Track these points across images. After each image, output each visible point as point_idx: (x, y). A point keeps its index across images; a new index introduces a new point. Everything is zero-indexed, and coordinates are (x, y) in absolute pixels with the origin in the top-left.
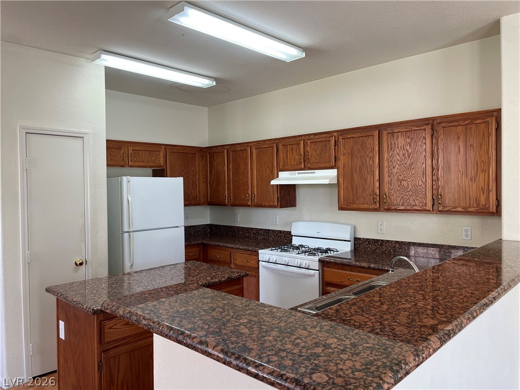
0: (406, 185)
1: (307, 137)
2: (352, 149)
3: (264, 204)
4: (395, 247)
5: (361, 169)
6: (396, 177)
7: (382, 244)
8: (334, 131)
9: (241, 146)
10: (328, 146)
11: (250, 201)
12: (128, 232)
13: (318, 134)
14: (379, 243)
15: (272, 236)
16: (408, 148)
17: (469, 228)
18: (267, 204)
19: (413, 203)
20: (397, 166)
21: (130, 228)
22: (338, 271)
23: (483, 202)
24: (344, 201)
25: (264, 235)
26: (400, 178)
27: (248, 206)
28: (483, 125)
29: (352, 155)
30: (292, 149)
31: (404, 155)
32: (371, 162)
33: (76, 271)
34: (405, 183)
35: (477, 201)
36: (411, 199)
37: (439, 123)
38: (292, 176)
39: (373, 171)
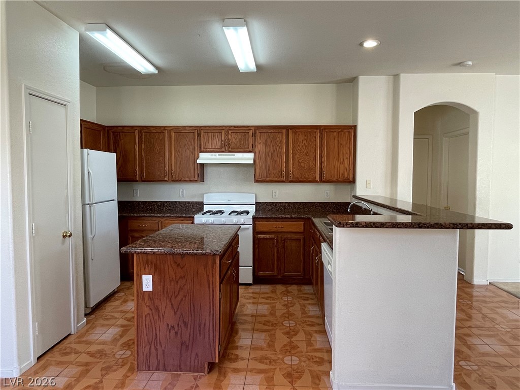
0: (303, 166)
1: (227, 128)
2: (266, 140)
3: (183, 179)
4: (285, 206)
5: (272, 154)
6: (297, 160)
7: (276, 205)
8: (252, 126)
9: (156, 129)
10: (247, 136)
11: (167, 177)
12: (89, 204)
13: (238, 127)
14: (274, 204)
15: (179, 206)
16: (305, 142)
17: (329, 192)
18: (187, 179)
19: (307, 176)
20: (298, 154)
21: (90, 201)
22: (266, 223)
23: (346, 175)
24: (259, 176)
25: (170, 207)
26: (300, 161)
27: (166, 181)
28: (347, 133)
29: (266, 144)
30: (214, 136)
31: (302, 146)
32: (280, 150)
33: (63, 243)
34: (302, 164)
35: (344, 175)
36: (306, 174)
37: (324, 129)
38: (213, 157)
39: (282, 156)
